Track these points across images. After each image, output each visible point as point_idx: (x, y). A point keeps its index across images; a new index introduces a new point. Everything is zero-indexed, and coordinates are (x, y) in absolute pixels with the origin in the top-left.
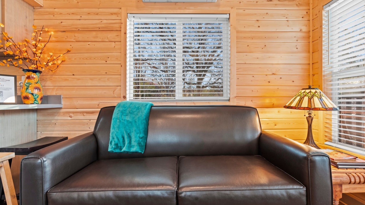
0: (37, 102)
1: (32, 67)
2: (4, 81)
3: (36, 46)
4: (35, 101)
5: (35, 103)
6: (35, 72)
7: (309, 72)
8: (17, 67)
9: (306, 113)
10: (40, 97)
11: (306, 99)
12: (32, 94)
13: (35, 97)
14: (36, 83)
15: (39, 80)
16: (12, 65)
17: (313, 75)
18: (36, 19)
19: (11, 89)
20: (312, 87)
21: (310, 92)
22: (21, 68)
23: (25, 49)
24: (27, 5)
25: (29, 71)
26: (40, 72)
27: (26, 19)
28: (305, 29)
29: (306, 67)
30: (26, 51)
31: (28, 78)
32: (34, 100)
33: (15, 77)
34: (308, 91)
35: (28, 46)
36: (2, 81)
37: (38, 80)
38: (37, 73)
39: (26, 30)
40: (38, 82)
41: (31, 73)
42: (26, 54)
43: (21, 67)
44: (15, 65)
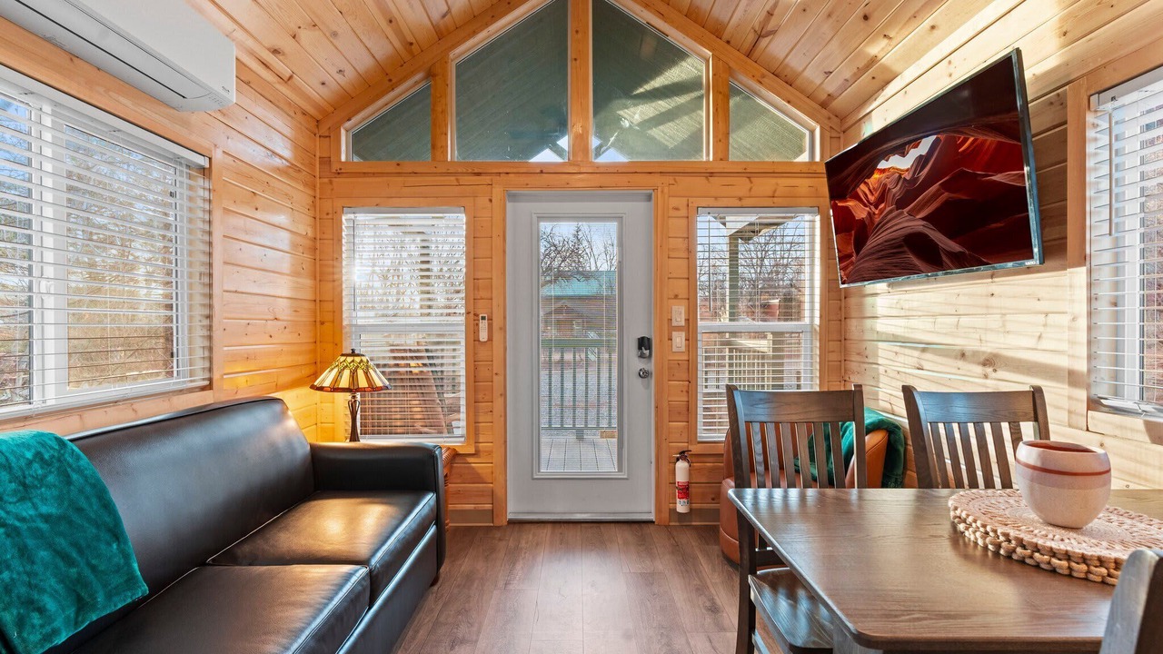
7: (316, 317)
9: (348, 396)
11: (347, 373)
17: (322, 323)
20: (356, 352)
21: (353, 361)
28: (310, 234)
29: (311, 305)
34: (350, 359)
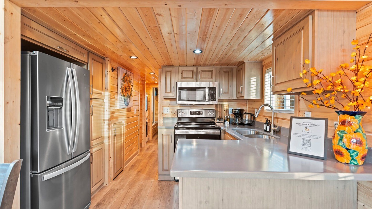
0: (355, 163)
1: (349, 106)
2: (313, 126)
3: (356, 72)
4: (352, 160)
5: (352, 164)
6: (353, 114)
8: (328, 107)
10: (361, 155)
12: (348, 149)
13: (352, 154)
14: (355, 132)
15: (361, 125)
16: (323, 105)
18: (359, 27)
19: (320, 137)
22: (335, 108)
23: (339, 81)
24: (346, 13)
25: (344, 113)
26: (362, 114)
27: (343, 35)
30: (342, 83)
31: (343, 123)
32: (351, 158)
33: (326, 120)
35: (345, 74)
36: (311, 126)
37: (358, 127)
38: (357, 116)
39: (344, 51)
40: (359, 130)
41: (346, 116)
42: (341, 87)
43: (334, 106)
44: (325, 105)
